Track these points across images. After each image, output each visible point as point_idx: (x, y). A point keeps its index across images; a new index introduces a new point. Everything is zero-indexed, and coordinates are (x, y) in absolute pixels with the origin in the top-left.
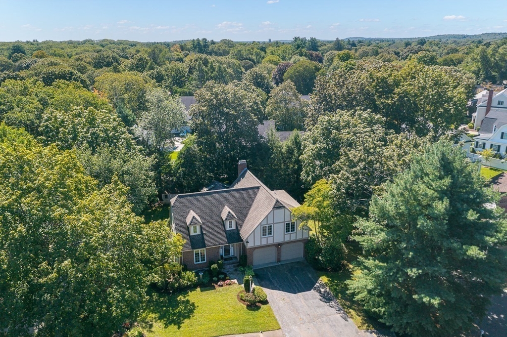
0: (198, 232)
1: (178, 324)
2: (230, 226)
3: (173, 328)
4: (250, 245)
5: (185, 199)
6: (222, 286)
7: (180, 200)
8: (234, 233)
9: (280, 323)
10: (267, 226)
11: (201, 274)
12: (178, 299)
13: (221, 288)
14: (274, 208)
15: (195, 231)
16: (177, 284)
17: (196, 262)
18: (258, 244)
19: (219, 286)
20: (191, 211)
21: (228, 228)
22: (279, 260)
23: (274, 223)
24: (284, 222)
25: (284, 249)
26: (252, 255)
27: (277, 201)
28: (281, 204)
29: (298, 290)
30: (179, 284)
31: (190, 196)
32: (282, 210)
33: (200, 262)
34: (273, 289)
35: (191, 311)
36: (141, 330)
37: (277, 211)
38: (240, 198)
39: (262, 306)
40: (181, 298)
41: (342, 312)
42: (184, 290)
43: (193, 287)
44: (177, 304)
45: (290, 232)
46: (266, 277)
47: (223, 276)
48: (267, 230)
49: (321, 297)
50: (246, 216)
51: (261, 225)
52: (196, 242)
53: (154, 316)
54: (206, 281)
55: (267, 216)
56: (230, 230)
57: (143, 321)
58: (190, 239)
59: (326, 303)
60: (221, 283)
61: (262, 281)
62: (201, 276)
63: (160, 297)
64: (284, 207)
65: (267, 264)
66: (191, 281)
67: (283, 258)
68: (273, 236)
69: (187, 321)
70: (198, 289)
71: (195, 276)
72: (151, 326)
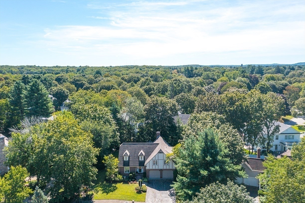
0: (127, 160)
1: (107, 193)
2: (141, 159)
3: (105, 194)
4: (147, 168)
5: (126, 145)
6: (132, 183)
7: (123, 145)
8: (142, 162)
9: (146, 200)
10: (155, 160)
11: (125, 177)
12: (113, 185)
13: (131, 184)
14: (158, 152)
15: (126, 159)
16: (114, 179)
17: (125, 172)
18: (151, 168)
19: (131, 183)
20: (127, 150)
21: (140, 160)
22: (161, 177)
23: (158, 160)
24: (163, 160)
25: (164, 172)
26: (149, 172)
27: (161, 150)
28: (162, 151)
29: (162, 189)
30: (115, 179)
31: (128, 144)
32: (162, 154)
33: (127, 173)
34: (152, 188)
35: (115, 190)
36: (93, 192)
37: (160, 154)
38: (149, 147)
39: (143, 193)
40: (114, 185)
41: (175, 201)
42: (116, 182)
43: (120, 182)
44: (111, 186)
45: (166, 165)
46: (152, 183)
47: (134, 180)
48: (155, 163)
49: (169, 194)
50: (150, 156)
51: (153, 160)
52: (126, 164)
53: (100, 189)
54: (126, 180)
55: (155, 156)
56: (141, 161)
57: (96, 190)
58: (124, 162)
59: (170, 196)
60: (132, 182)
61: (149, 184)
62: (125, 178)
63: (106, 183)
64: (163, 153)
65: (156, 178)
66: (120, 179)
67: (163, 177)
68: (158, 165)
69: (111, 193)
70: (122, 183)
71: (122, 177)
72: (98, 192)
